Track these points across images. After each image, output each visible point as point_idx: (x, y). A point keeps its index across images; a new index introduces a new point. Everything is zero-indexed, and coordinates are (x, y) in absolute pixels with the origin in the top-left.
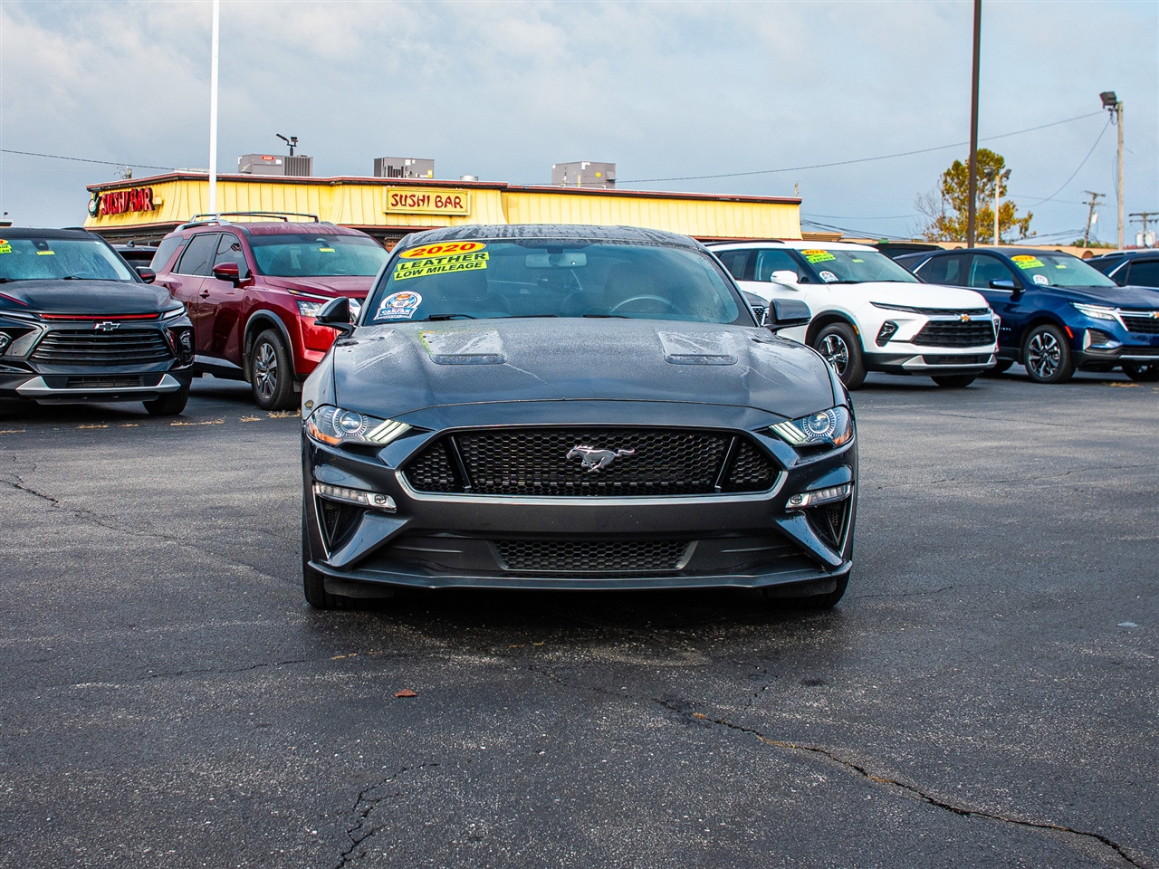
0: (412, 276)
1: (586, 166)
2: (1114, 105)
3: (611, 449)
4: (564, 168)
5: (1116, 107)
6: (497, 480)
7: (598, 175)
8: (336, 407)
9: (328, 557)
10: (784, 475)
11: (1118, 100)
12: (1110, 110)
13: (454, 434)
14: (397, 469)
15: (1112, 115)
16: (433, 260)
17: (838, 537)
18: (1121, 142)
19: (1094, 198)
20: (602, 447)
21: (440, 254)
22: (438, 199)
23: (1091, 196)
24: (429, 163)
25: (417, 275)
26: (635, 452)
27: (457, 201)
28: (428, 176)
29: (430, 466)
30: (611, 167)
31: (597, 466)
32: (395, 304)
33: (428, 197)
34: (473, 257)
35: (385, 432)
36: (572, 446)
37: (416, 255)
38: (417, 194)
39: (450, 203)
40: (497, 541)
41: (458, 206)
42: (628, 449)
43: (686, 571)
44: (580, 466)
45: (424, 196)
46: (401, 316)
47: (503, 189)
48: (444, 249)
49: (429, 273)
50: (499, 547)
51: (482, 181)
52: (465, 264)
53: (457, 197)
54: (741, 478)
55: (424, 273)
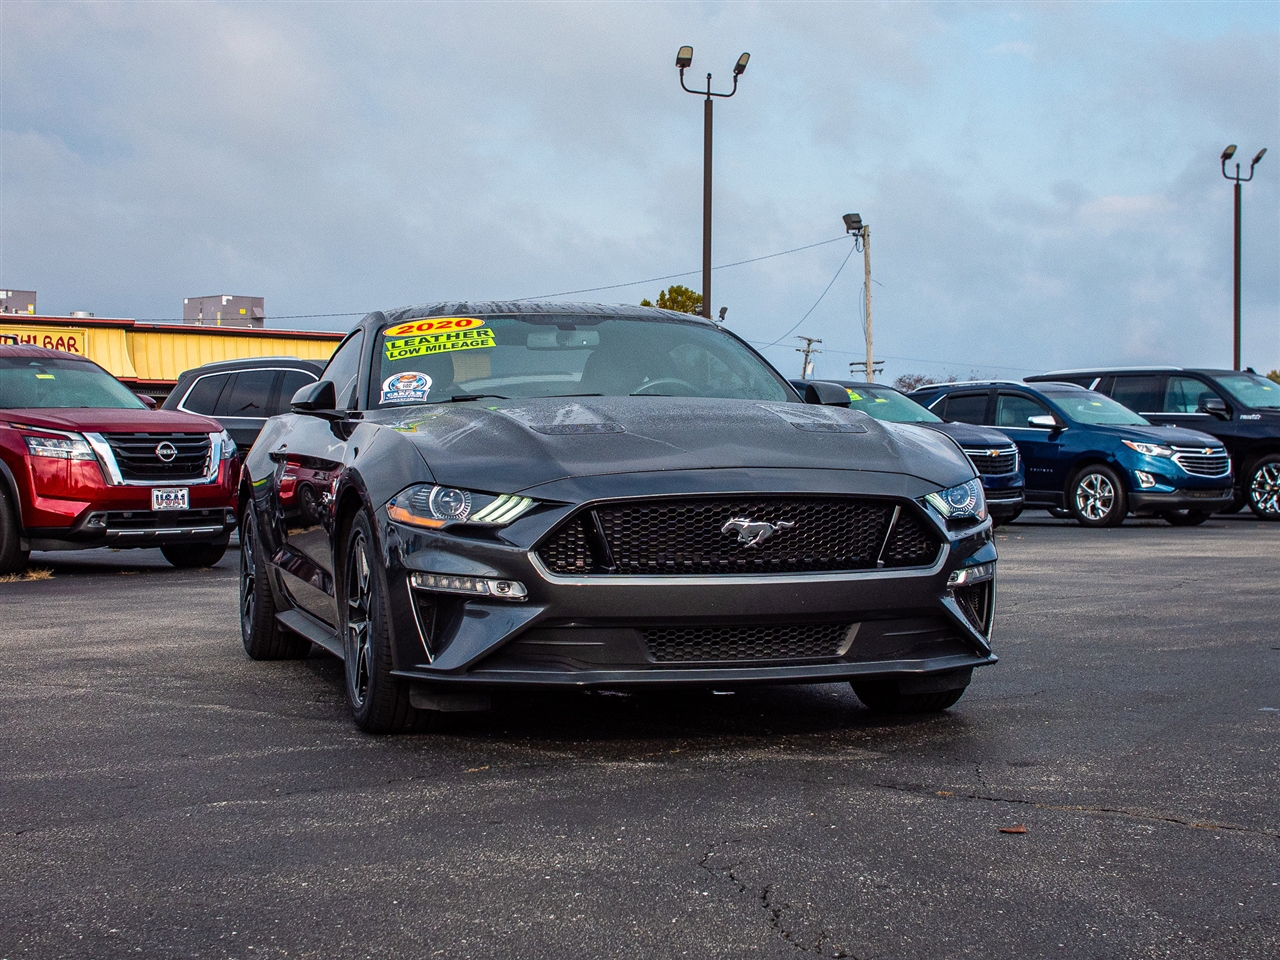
0: (408, 355)
1: (228, 300)
2: (859, 229)
3: (768, 520)
4: (198, 304)
5: (862, 231)
6: (643, 561)
7: (243, 311)
8: (434, 485)
9: (431, 661)
10: (946, 548)
11: (863, 224)
12: (854, 235)
13: (594, 508)
14: (530, 550)
15: (857, 240)
16: (428, 338)
17: (982, 621)
18: (868, 272)
19: (809, 345)
20: (759, 519)
21: (432, 331)
22: (48, 340)
23: (805, 343)
24: (30, 296)
25: (415, 354)
26: (795, 524)
27: (72, 342)
28: (29, 312)
29: (564, 546)
30: (258, 302)
31: (754, 541)
32: (400, 386)
33: (35, 338)
34: (475, 334)
35: (502, 511)
36: (726, 518)
37: (403, 332)
38: (20, 333)
39: (63, 345)
40: (644, 630)
41: (72, 349)
42: (787, 520)
43: (846, 658)
44: (736, 541)
45: (29, 337)
46: (413, 399)
47: (130, 328)
48: (436, 326)
49: (429, 352)
50: (646, 637)
51: (97, 317)
52: (469, 342)
53: (71, 338)
54: (899, 553)
55: (423, 352)
